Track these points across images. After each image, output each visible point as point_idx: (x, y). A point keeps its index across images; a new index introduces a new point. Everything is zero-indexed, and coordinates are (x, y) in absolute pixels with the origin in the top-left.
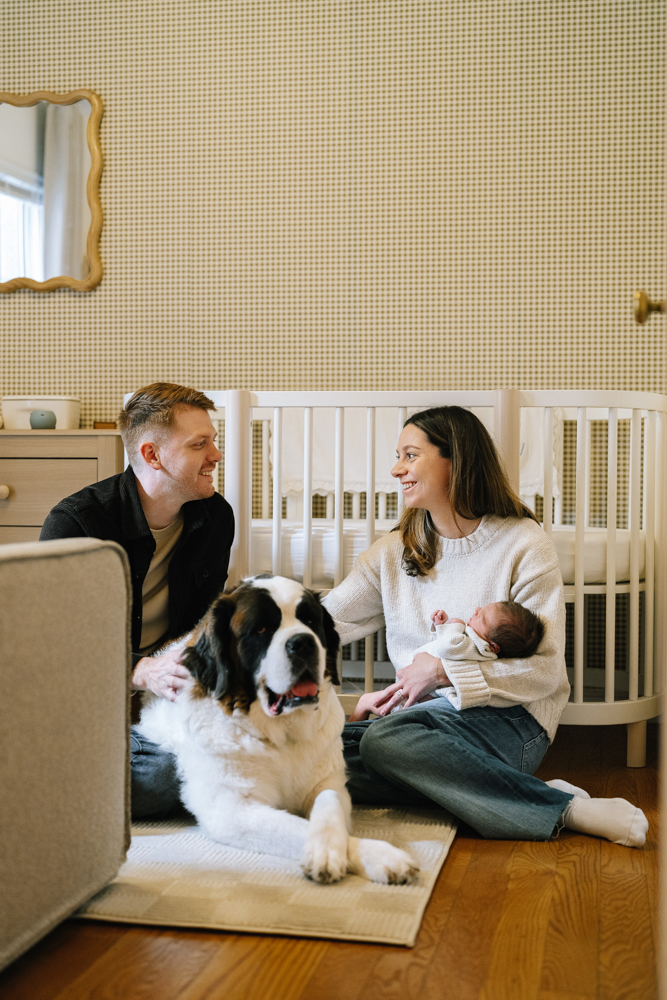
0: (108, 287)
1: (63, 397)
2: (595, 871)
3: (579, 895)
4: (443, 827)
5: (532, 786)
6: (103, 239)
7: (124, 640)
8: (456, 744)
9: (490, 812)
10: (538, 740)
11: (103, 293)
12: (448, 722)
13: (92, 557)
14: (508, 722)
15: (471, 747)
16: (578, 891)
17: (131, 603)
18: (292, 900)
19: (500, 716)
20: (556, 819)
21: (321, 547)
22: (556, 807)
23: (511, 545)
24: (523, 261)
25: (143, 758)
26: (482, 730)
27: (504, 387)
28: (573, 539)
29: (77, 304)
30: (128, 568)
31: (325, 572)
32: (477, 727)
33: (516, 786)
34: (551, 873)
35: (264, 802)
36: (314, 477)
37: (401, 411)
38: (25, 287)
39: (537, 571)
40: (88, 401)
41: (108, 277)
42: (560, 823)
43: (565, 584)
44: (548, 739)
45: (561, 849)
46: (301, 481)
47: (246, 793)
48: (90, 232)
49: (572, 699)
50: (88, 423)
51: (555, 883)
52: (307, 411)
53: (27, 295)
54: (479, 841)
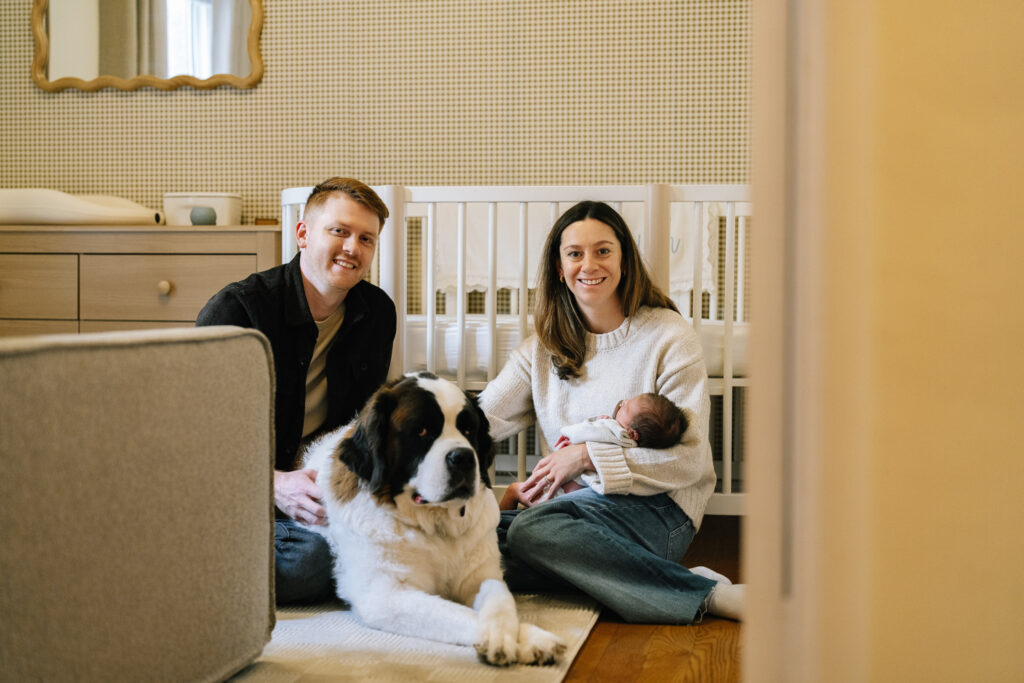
0: (269, 85)
1: (224, 194)
2: (730, 652)
3: (712, 674)
4: (586, 611)
5: (674, 572)
6: (263, 36)
7: (267, 426)
8: (601, 532)
9: (635, 599)
10: (683, 528)
11: (264, 90)
12: (593, 512)
13: (233, 343)
14: (653, 511)
15: (616, 536)
16: (712, 670)
17: (274, 390)
18: (430, 678)
19: (645, 504)
20: (699, 604)
21: (475, 341)
22: (699, 593)
23: (658, 338)
24: (679, 57)
25: (290, 544)
26: (627, 519)
27: (655, 183)
28: (722, 333)
29: (239, 102)
30: (272, 355)
31: (479, 365)
32: (622, 516)
33: (660, 573)
34: (686, 654)
35: (419, 588)
36: (468, 272)
37: (553, 206)
38: (187, 84)
39: (682, 363)
40: (250, 198)
41: (269, 74)
42: (702, 607)
43: (710, 377)
44: (692, 527)
45: (699, 632)
46: (456, 277)
47: (402, 578)
48: (251, 30)
49: (719, 489)
50: (250, 220)
51: (690, 663)
52: (460, 206)
53: (189, 92)
54: (621, 625)
